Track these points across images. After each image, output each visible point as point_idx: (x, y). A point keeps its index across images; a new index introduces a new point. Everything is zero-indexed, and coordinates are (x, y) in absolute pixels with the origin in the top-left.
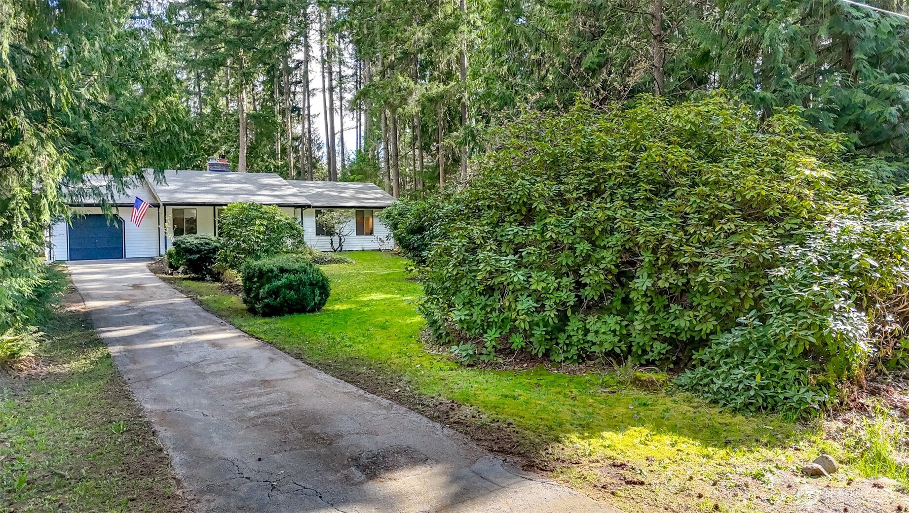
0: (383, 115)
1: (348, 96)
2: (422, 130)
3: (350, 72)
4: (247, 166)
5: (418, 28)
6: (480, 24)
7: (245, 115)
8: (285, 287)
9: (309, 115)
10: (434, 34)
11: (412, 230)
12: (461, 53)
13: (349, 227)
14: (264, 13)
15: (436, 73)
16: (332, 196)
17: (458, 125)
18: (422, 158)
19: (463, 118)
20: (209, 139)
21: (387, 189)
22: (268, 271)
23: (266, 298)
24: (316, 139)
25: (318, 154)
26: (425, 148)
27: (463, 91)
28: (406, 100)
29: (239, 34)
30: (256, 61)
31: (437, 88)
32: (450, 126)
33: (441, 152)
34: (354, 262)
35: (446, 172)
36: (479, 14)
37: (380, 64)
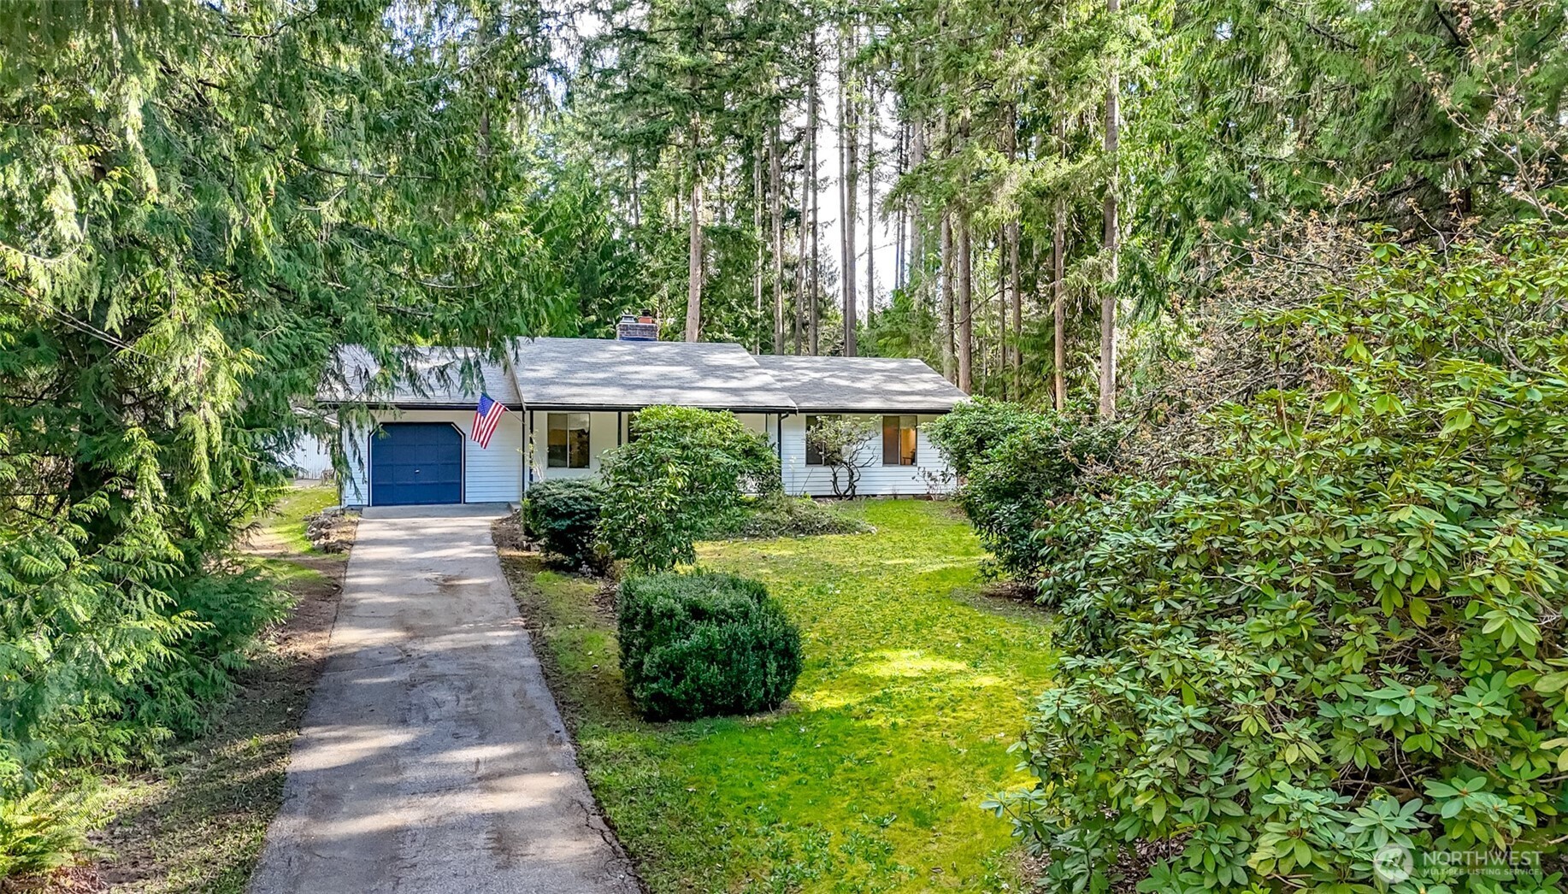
0: (944, 225)
1: (884, 188)
2: (1021, 253)
3: (889, 144)
4: (702, 319)
5: (1021, 52)
6: (1150, 36)
7: (699, 229)
8: (698, 655)
9: (814, 223)
10: (1053, 61)
11: (996, 489)
12: (1108, 96)
13: (870, 449)
14: (738, 45)
15: (1054, 140)
16: (839, 387)
17: (1096, 240)
18: (1020, 303)
19: (1108, 229)
20: (643, 272)
21: (947, 368)
22: (663, 615)
23: (655, 679)
24: (827, 264)
25: (830, 291)
26: (1027, 286)
27: (1109, 174)
28: (990, 194)
29: (693, 84)
30: (721, 131)
31: (1054, 170)
32: (1079, 243)
33: (1061, 297)
34: (874, 530)
35: (1067, 333)
36: (1149, 16)
37: (942, 126)
